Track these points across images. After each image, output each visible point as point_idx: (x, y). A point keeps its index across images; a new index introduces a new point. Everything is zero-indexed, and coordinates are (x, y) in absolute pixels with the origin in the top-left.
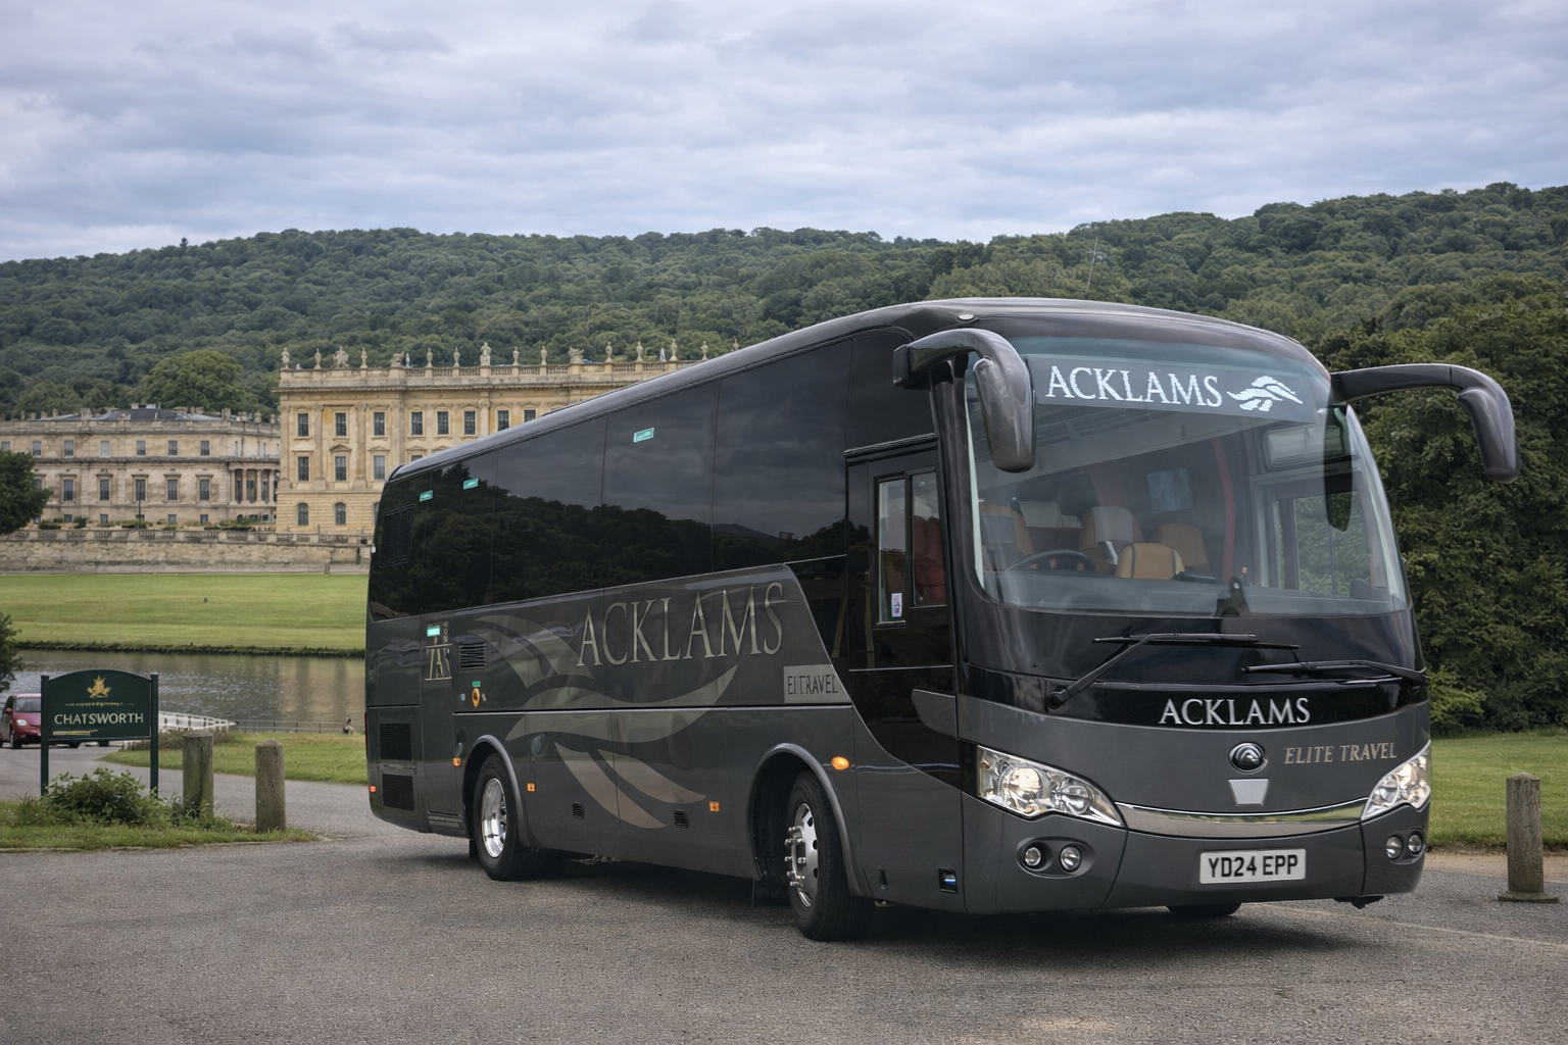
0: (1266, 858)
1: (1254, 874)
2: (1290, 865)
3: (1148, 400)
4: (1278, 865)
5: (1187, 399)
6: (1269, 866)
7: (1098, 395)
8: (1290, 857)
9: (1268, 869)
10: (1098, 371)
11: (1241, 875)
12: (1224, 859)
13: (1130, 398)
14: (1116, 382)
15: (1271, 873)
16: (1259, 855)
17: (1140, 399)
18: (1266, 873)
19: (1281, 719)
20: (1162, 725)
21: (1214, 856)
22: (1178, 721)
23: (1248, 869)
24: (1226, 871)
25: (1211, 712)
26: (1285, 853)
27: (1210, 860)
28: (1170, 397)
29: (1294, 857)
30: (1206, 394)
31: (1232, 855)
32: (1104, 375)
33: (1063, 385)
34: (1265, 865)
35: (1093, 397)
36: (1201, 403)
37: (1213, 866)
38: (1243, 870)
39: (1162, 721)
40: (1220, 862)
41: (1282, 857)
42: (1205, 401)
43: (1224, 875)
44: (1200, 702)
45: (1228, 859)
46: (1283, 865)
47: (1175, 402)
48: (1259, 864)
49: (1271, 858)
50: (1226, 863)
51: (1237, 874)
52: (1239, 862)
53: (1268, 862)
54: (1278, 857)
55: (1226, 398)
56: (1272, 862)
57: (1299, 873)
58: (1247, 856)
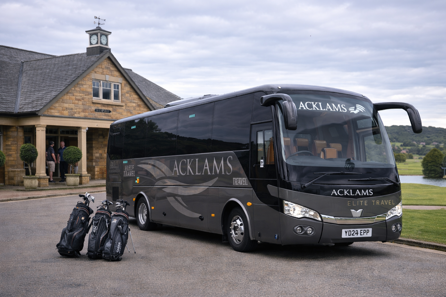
0: (361, 230)
1: (357, 235)
2: (367, 232)
3: (326, 110)
4: (364, 232)
5: (337, 110)
6: (362, 233)
7: (313, 108)
8: (367, 230)
11: (354, 235)
13: (321, 109)
14: (318, 106)
15: (362, 235)
16: (359, 230)
17: (325, 110)
18: (361, 235)
19: (365, 194)
20: (332, 196)
21: (346, 230)
23: (356, 233)
24: (350, 234)
25: (346, 192)
26: (366, 229)
27: (345, 231)
28: (333, 109)
29: (369, 230)
30: (342, 109)
31: (352, 230)
32: (314, 104)
33: (303, 106)
34: (361, 233)
36: (341, 111)
39: (332, 195)
40: (348, 232)
41: (365, 230)
42: (342, 110)
43: (349, 235)
44: (343, 190)
46: (365, 232)
47: (334, 110)
48: (359, 232)
49: (362, 230)
50: (350, 232)
51: (352, 235)
52: (353, 232)
53: (361, 231)
54: (364, 230)
55: (348, 110)
56: (362, 232)
57: (370, 235)
58: (355, 230)
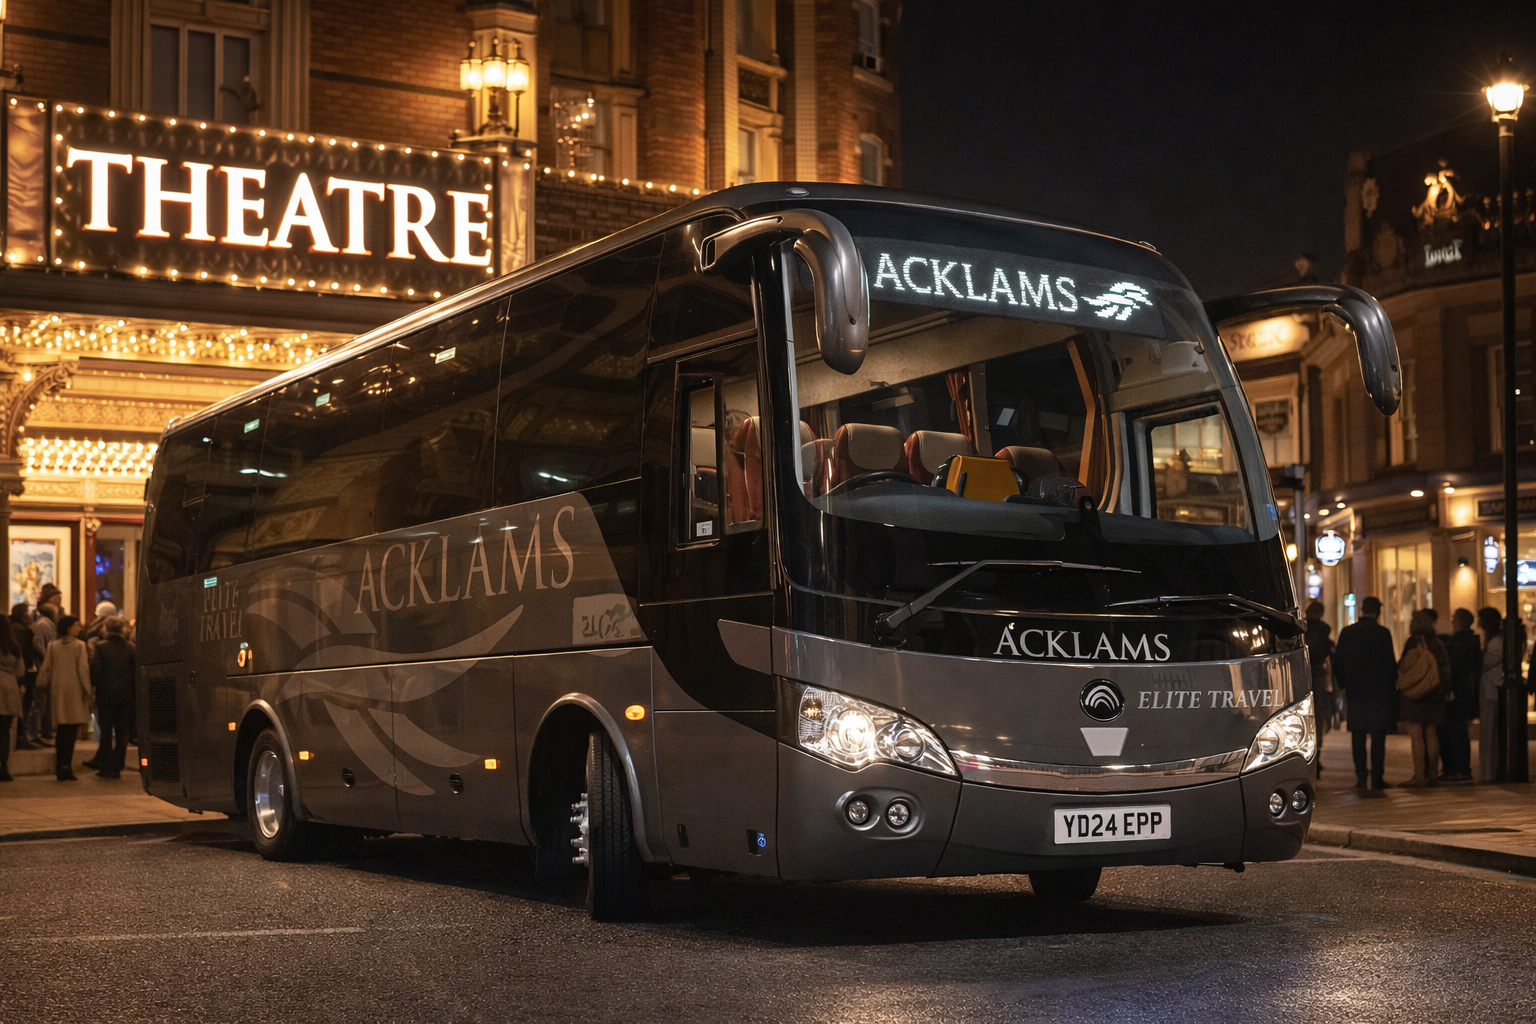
0: (1126, 816)
1: (1114, 834)
2: (1153, 823)
3: (993, 299)
4: (1140, 824)
5: (1037, 300)
6: (1131, 824)
7: (934, 289)
8: (1153, 814)
9: (1130, 829)
10: (935, 262)
11: (1101, 834)
12: (1080, 817)
13: (971, 295)
14: (956, 277)
15: (1132, 833)
16: (1119, 812)
17: (983, 298)
18: (1126, 833)
19: (1135, 656)
20: (998, 657)
21: (1070, 813)
22: (1015, 652)
23: (1108, 829)
24: (1084, 831)
25: (1052, 643)
26: (1148, 810)
27: (1065, 817)
28: (1018, 297)
29: (1159, 814)
30: (1058, 297)
31: (1090, 812)
32: (942, 266)
33: (893, 275)
34: (1127, 824)
35: (927, 290)
36: (1052, 306)
37: (1069, 825)
38: (1102, 829)
39: (998, 652)
40: (1076, 821)
41: (1145, 815)
42: (1056, 305)
43: (1081, 835)
44: (1041, 632)
45: (1086, 817)
46: (1146, 823)
47: (1024, 303)
48: (1120, 824)
49: (1132, 815)
50: (1083, 821)
51: (1094, 834)
52: (1098, 819)
53: (1129, 820)
54: (1139, 815)
55: (1082, 303)
56: (1133, 820)
57: (1164, 831)
58: (1106, 813)
